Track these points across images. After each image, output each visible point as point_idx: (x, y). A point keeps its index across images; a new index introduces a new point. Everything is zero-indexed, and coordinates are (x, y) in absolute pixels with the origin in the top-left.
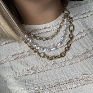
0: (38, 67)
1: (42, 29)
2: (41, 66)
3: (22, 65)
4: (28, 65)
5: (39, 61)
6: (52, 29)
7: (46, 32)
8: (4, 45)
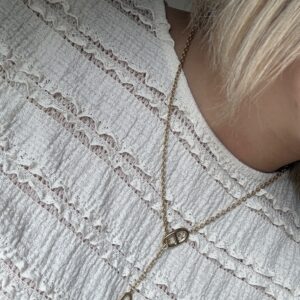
0: (77, 203)
1: (196, 136)
2: (87, 214)
3: (49, 147)
4: (61, 168)
5: (99, 192)
6: (212, 169)
7: (193, 155)
8: (73, 44)
